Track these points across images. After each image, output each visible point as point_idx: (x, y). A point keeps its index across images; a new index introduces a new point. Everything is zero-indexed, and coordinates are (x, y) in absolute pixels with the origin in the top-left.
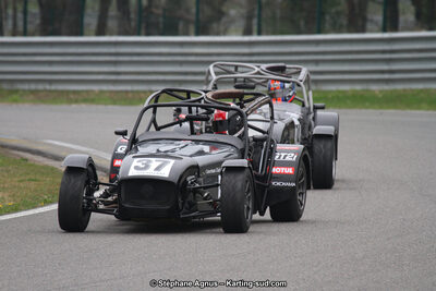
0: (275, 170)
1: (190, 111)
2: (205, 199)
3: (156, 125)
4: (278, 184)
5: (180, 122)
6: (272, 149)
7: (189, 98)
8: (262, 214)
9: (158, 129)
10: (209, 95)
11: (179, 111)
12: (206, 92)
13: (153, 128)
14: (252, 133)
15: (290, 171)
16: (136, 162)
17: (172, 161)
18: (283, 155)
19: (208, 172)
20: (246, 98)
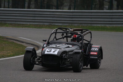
0: (91, 53)
1: (67, 35)
2: (68, 61)
3: (56, 38)
4: (92, 57)
5: (63, 38)
6: (91, 46)
7: (66, 30)
8: (87, 66)
9: (57, 40)
10: (72, 30)
11: (63, 35)
12: (71, 29)
13: (55, 39)
14: (85, 42)
15: (96, 53)
16: (47, 50)
17: (58, 50)
18: (94, 48)
19: (70, 53)
20: (83, 31)
